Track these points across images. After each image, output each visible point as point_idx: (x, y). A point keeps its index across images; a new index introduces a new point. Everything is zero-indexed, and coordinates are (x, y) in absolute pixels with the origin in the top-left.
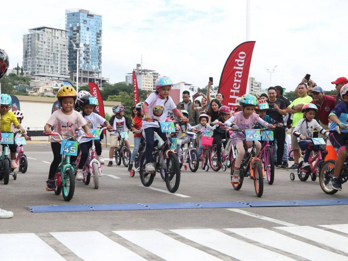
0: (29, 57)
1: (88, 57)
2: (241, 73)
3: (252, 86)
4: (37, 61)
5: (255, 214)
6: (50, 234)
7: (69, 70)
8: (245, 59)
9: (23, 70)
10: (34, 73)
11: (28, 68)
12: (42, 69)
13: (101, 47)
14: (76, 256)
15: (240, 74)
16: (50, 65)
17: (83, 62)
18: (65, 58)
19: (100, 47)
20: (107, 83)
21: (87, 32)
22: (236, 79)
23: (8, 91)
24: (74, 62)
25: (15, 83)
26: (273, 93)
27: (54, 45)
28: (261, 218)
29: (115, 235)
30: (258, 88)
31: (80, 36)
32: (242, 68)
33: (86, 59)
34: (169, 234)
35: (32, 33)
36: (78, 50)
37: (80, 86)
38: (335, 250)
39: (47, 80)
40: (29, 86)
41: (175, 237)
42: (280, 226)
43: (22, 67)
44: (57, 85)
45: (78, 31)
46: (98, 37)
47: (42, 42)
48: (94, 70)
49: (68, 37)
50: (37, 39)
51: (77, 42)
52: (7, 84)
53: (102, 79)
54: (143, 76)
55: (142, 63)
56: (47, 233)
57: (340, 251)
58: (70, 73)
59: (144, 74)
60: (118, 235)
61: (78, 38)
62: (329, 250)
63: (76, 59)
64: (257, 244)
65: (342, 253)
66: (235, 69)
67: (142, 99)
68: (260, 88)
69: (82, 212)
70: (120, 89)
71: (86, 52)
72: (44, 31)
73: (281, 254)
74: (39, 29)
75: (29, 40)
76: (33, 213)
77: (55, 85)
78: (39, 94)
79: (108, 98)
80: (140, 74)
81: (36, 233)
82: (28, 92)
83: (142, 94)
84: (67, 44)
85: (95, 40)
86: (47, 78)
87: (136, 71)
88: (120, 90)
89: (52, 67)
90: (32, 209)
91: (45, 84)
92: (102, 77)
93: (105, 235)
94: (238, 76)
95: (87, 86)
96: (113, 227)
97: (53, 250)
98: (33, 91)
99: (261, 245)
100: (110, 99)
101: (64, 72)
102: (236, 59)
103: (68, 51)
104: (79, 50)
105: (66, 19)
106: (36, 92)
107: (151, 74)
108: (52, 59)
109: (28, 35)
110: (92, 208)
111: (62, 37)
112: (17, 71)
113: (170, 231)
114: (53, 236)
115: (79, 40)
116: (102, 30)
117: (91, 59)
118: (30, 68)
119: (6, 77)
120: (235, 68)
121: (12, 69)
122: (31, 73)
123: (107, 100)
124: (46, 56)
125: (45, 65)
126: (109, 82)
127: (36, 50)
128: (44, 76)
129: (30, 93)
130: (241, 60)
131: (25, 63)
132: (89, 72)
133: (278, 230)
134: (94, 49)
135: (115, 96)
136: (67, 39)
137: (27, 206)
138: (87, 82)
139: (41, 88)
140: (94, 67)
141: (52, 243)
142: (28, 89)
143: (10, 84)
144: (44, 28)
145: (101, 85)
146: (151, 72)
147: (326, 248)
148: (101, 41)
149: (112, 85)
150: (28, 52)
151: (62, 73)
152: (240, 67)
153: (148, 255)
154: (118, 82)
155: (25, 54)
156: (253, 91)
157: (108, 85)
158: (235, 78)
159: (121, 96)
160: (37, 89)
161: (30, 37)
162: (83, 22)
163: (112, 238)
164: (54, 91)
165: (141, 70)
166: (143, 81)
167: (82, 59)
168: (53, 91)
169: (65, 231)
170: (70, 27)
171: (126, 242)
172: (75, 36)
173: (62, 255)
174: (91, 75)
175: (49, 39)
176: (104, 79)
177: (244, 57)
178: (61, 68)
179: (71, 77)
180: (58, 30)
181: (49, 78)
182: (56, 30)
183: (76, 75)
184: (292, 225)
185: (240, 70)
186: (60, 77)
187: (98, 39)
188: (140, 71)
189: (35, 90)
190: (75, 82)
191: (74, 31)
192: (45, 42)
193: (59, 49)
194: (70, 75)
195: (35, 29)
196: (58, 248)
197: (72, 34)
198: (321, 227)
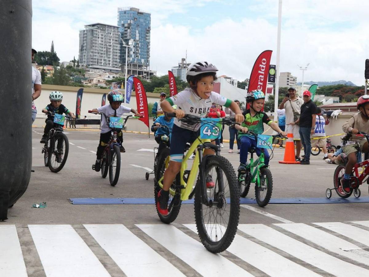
0: (85, 51)
1: (137, 52)
3: (288, 80)
4: (91, 54)
6: (83, 226)
7: (120, 63)
8: (266, 65)
9: (79, 62)
10: (89, 65)
11: (83, 61)
12: (96, 62)
13: (150, 42)
14: (100, 247)
16: (103, 59)
17: (133, 56)
18: (117, 52)
20: (154, 75)
21: (137, 28)
23: (65, 82)
25: (71, 74)
27: (107, 40)
28: (265, 215)
29: (136, 228)
30: (293, 82)
33: (135, 53)
34: (181, 228)
35: (87, 29)
36: (127, 47)
38: (318, 246)
39: (101, 72)
40: (84, 77)
41: (185, 231)
42: (278, 223)
43: (78, 60)
44: (109, 77)
45: (129, 28)
46: (147, 33)
47: (96, 37)
48: (143, 63)
49: (120, 33)
51: (128, 38)
52: (64, 75)
53: (150, 72)
55: (186, 57)
56: (81, 225)
57: (322, 247)
58: (121, 66)
60: (138, 228)
61: (128, 34)
62: (312, 247)
64: (253, 239)
65: (322, 249)
69: (114, 205)
70: (165, 81)
71: (135, 47)
72: (98, 27)
73: (269, 249)
74: (93, 25)
75: (85, 36)
76: (73, 205)
77: (107, 77)
78: (93, 85)
79: (155, 89)
80: (185, 67)
81: (72, 224)
82: (83, 83)
86: (100, 70)
87: (181, 65)
88: (166, 83)
89: (105, 60)
90: (72, 201)
91: (99, 76)
92: (150, 70)
93: (128, 228)
96: (137, 221)
97: (83, 241)
98: (88, 82)
100: (156, 91)
101: (116, 65)
103: (120, 46)
105: (118, 17)
106: (90, 83)
108: (105, 53)
109: (84, 31)
110: (123, 201)
112: (73, 63)
113: (183, 226)
114: (86, 228)
116: (150, 27)
117: (140, 54)
118: (85, 60)
119: (63, 69)
121: (69, 61)
122: (86, 65)
123: (154, 92)
124: (100, 50)
125: (99, 58)
126: (157, 75)
127: (91, 44)
128: (98, 69)
129: (85, 83)
131: (81, 56)
132: (139, 65)
133: (276, 226)
134: (143, 44)
135: (161, 88)
136: (118, 34)
137: (69, 198)
138: (136, 74)
139: (95, 79)
140: (143, 61)
141: (83, 235)
142: (83, 80)
143: (67, 75)
144: (98, 24)
145: (149, 77)
147: (311, 244)
149: (159, 77)
150: (84, 46)
151: (114, 66)
153: (158, 248)
154: (164, 75)
155: (81, 48)
156: (289, 85)
157: (155, 77)
159: (166, 88)
160: (91, 80)
161: (85, 32)
162: (133, 19)
163: (133, 231)
164: (107, 83)
165: (185, 64)
167: (131, 53)
168: (105, 82)
170: (122, 24)
171: (144, 235)
172: (126, 32)
173: (89, 246)
174: (140, 68)
175: (103, 35)
176: (152, 72)
178: (113, 62)
179: (122, 69)
180: (111, 26)
181: (102, 70)
182: (109, 27)
184: (289, 221)
186: (112, 70)
187: (147, 35)
191: (125, 28)
192: (98, 38)
193: (111, 44)
194: (121, 68)
195: (89, 26)
196: (87, 239)
197: (123, 30)
198: (314, 224)
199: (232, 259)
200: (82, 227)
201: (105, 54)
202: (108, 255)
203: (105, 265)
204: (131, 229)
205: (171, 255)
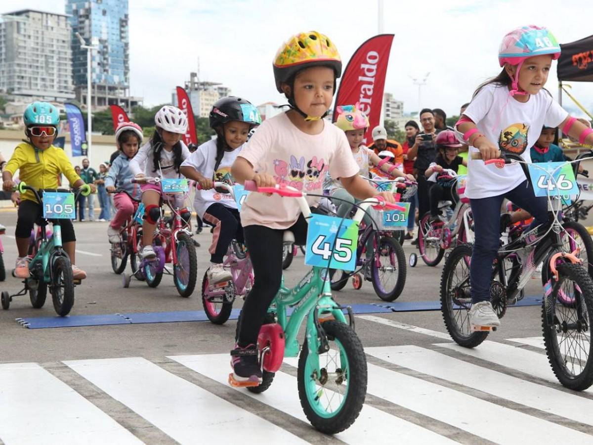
1: (105, 62)
2: (371, 87)
3: (389, 108)
4: (17, 68)
5: (402, 324)
6: (62, 364)
7: (73, 83)
8: (379, 64)
10: (13, 90)
12: (26, 83)
15: (369, 90)
16: (39, 77)
17: (98, 69)
18: (66, 64)
19: (126, 45)
20: (139, 106)
21: (103, 17)
22: (364, 97)
24: (82, 71)
26: (429, 119)
27: (46, 41)
28: (412, 330)
29: (171, 362)
30: (398, 111)
31: (90, 26)
32: (373, 80)
33: (102, 65)
35: (7, 20)
36: (89, 50)
37: (94, 111)
40: (5, 112)
42: (443, 342)
45: (87, 16)
46: (123, 26)
47: (25, 36)
48: (116, 83)
49: (71, 26)
50: (15, 30)
51: (87, 35)
53: (130, 100)
54: (202, 94)
55: (199, 70)
56: (57, 362)
57: (542, 380)
58: (75, 90)
59: (203, 90)
60: (176, 362)
61: (87, 29)
63: (85, 64)
64: (407, 372)
65: (545, 383)
66: (361, 81)
67: (202, 133)
68: (402, 112)
69: (113, 326)
71: (102, 53)
72: (28, 17)
73: (446, 386)
74: (18, 14)
75: (3, 33)
76: (29, 330)
80: (196, 89)
81: (40, 361)
82: (3, 123)
83: (200, 124)
84: (69, 39)
85: (118, 32)
86: (35, 98)
87: (190, 85)
89: (43, 79)
90: (27, 323)
92: (131, 96)
93: (155, 363)
94: (366, 93)
95: (105, 111)
96: (168, 350)
98: (12, 121)
99: (413, 373)
101: (66, 87)
102: (363, 63)
103: (71, 51)
104: (91, 50)
106: (17, 123)
107: (215, 89)
108: (44, 65)
110: (128, 318)
111: (60, 27)
114: (69, 366)
115: (90, 32)
116: (128, 15)
117: (111, 65)
118: (5, 81)
120: (361, 78)
122: (8, 90)
124: (33, 60)
125: (32, 76)
126: (144, 105)
127: (15, 50)
128: (31, 96)
129: (8, 125)
130: (370, 65)
132: (109, 87)
133: (440, 348)
134: (115, 47)
136: (68, 30)
137: (19, 319)
138: (105, 104)
140: (116, 79)
141: (69, 378)
142: (4, 119)
144: (27, 11)
145: (130, 109)
146: (216, 87)
148: (127, 33)
149: (149, 109)
150: (1, 54)
151: (62, 90)
152: (370, 77)
153: (229, 394)
156: (390, 116)
157: (142, 109)
158: (362, 96)
160: (19, 119)
161: (3, 27)
162: (95, 1)
163: (167, 367)
165: (197, 83)
166: (201, 101)
167: (95, 64)
169: (87, 358)
170: (74, 10)
171: (191, 374)
172: (82, 25)
173: (86, 397)
174: (112, 92)
175: (37, 31)
176: (135, 100)
177: (376, 61)
178: (59, 82)
179: (77, 96)
180: (52, 15)
181: (38, 98)
182: (49, 16)
183: (87, 93)
185: (370, 83)
186: (58, 97)
187: (123, 29)
188: (196, 85)
189: (15, 119)
190: (85, 106)
191: (81, 16)
192: (29, 37)
193: (55, 48)
194: (76, 94)
195: (12, 14)
196: (78, 385)
197: (77, 21)
198: (510, 341)
199: (383, 408)
200: (61, 366)
201: (42, 67)
202: (131, 411)
203: (133, 431)
204: (161, 364)
205: (260, 405)
